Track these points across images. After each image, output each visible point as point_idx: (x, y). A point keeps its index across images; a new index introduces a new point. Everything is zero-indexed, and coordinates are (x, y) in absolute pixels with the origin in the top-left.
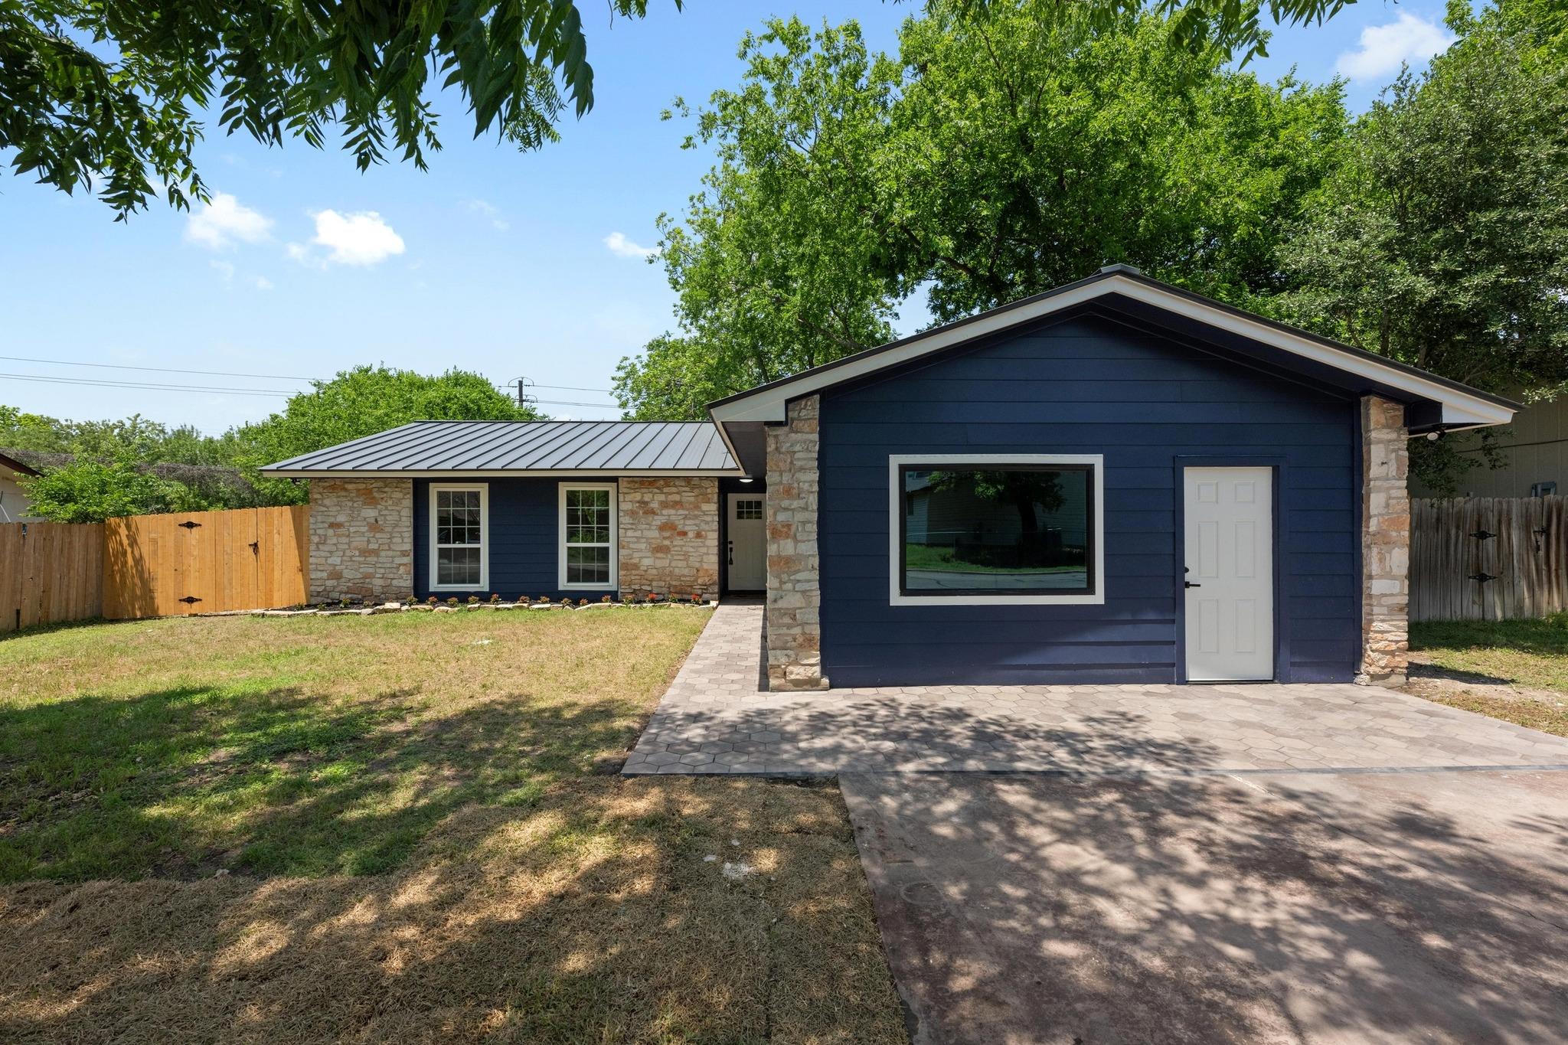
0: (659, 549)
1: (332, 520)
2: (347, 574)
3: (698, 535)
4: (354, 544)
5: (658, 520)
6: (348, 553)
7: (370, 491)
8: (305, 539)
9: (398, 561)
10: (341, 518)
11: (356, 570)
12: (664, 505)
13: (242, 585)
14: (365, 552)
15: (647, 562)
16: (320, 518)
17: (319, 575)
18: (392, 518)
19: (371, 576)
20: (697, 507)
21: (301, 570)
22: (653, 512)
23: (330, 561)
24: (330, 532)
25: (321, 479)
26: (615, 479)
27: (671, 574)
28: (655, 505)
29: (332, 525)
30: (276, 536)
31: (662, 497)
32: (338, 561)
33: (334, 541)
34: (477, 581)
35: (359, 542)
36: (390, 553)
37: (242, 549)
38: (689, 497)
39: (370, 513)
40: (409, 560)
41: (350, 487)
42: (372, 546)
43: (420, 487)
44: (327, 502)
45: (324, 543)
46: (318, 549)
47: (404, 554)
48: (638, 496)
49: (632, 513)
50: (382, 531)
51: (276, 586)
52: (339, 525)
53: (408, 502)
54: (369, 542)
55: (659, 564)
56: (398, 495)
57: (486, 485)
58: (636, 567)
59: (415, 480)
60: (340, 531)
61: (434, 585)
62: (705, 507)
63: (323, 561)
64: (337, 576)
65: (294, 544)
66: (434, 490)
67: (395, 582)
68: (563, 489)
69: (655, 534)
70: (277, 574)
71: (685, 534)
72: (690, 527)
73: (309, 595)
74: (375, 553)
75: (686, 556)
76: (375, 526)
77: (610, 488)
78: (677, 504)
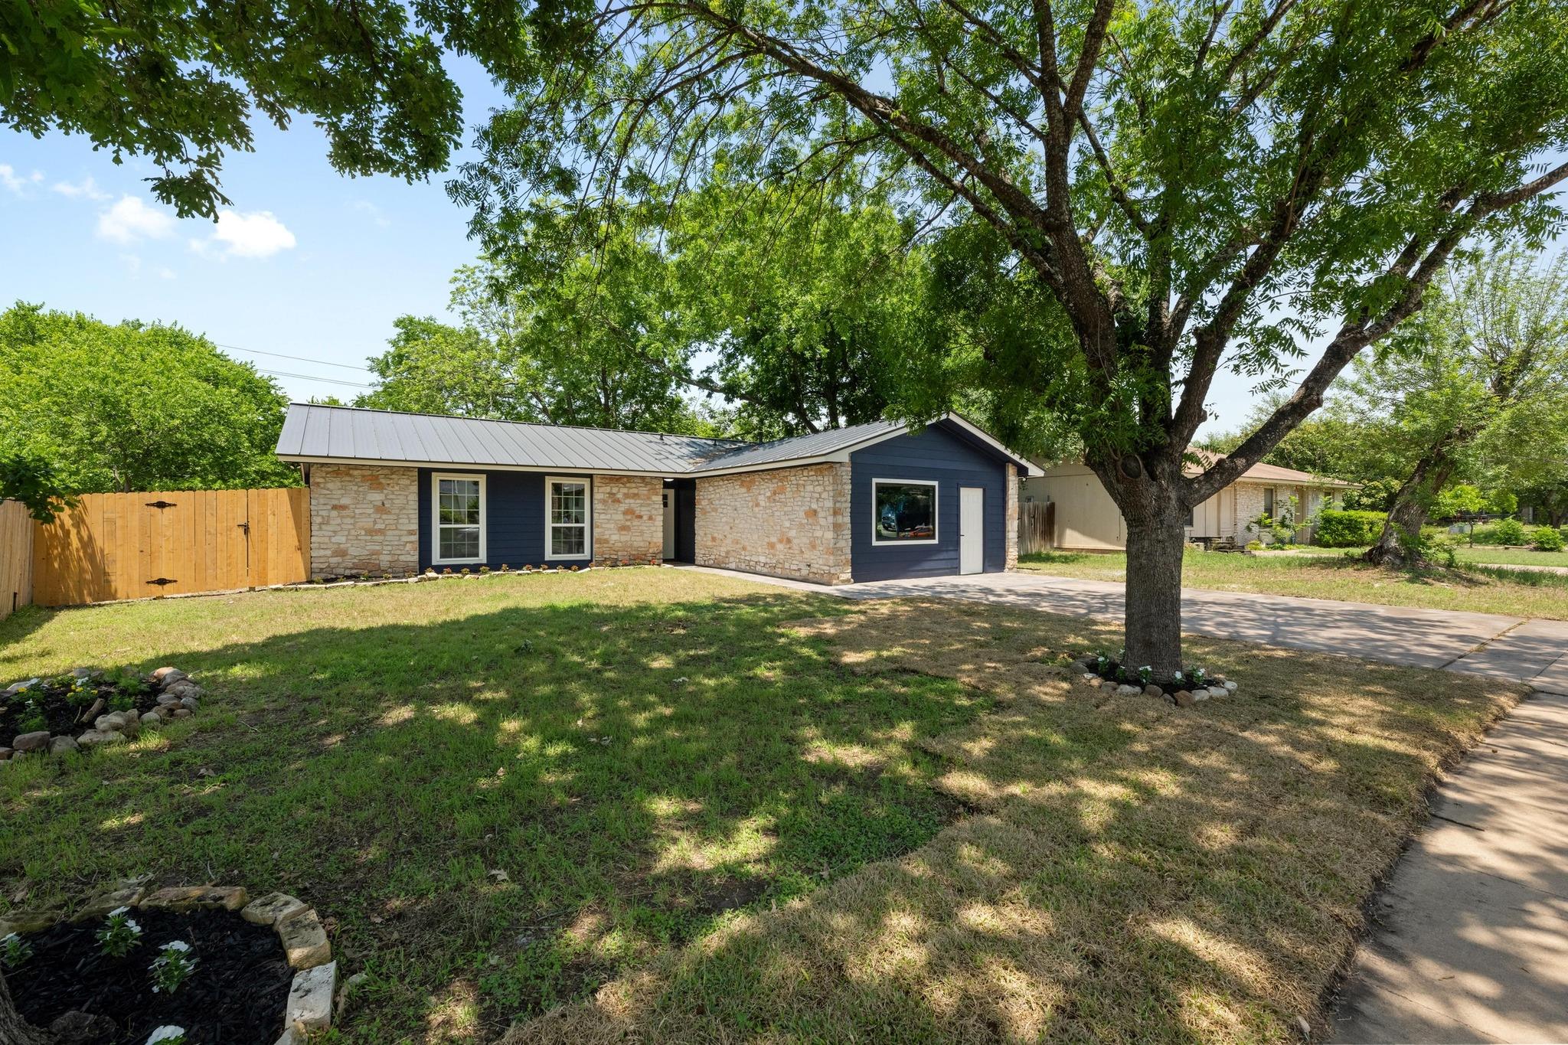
0: (623, 528)
1: (335, 502)
2: (352, 551)
3: (650, 518)
4: (360, 525)
5: (623, 507)
6: (353, 532)
7: (377, 477)
8: (304, 520)
9: (405, 539)
10: (344, 501)
11: (363, 548)
12: (626, 496)
13: (229, 565)
14: (370, 532)
15: (615, 537)
16: (322, 501)
17: (322, 553)
18: (399, 501)
19: (378, 553)
20: (649, 498)
21: (300, 549)
22: (618, 501)
23: (333, 540)
24: (334, 513)
25: (323, 465)
26: (590, 476)
27: (631, 546)
28: (620, 496)
29: (335, 507)
30: (270, 518)
31: (625, 490)
32: (343, 539)
33: (339, 521)
34: (477, 555)
35: (367, 522)
36: (397, 532)
37: (229, 529)
38: (643, 490)
39: (376, 497)
40: (415, 538)
41: (356, 473)
42: (377, 527)
43: (424, 476)
44: (330, 485)
45: (328, 523)
46: (320, 529)
47: (410, 533)
48: (608, 489)
49: (604, 502)
50: (389, 513)
51: (270, 565)
52: (343, 507)
53: (415, 488)
54: (375, 522)
55: (623, 538)
56: (405, 482)
57: (484, 476)
58: (607, 541)
59: (420, 470)
60: (344, 513)
61: (436, 559)
62: (655, 498)
63: (326, 540)
64: (343, 553)
65: (291, 524)
66: (436, 479)
67: (402, 558)
68: (549, 482)
69: (621, 517)
70: (272, 554)
71: (640, 517)
72: (644, 512)
73: (310, 572)
74: (381, 532)
75: (642, 533)
76: (381, 509)
77: (586, 482)
78: (635, 496)
